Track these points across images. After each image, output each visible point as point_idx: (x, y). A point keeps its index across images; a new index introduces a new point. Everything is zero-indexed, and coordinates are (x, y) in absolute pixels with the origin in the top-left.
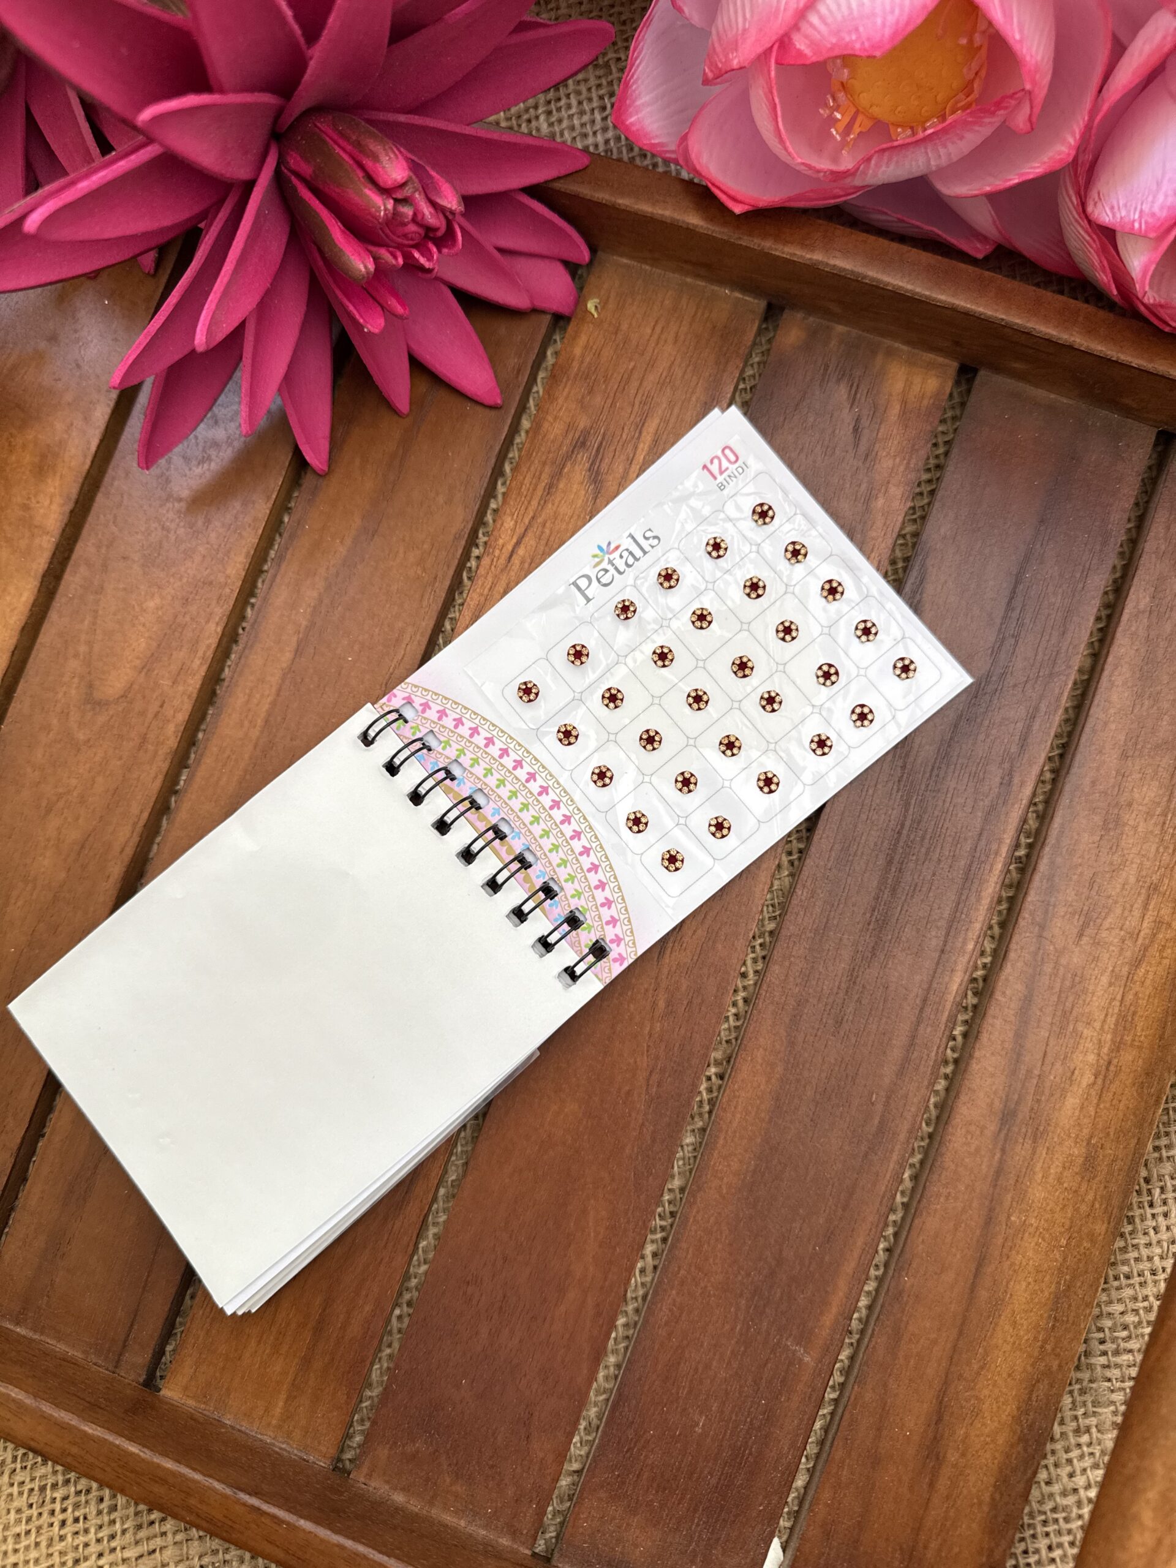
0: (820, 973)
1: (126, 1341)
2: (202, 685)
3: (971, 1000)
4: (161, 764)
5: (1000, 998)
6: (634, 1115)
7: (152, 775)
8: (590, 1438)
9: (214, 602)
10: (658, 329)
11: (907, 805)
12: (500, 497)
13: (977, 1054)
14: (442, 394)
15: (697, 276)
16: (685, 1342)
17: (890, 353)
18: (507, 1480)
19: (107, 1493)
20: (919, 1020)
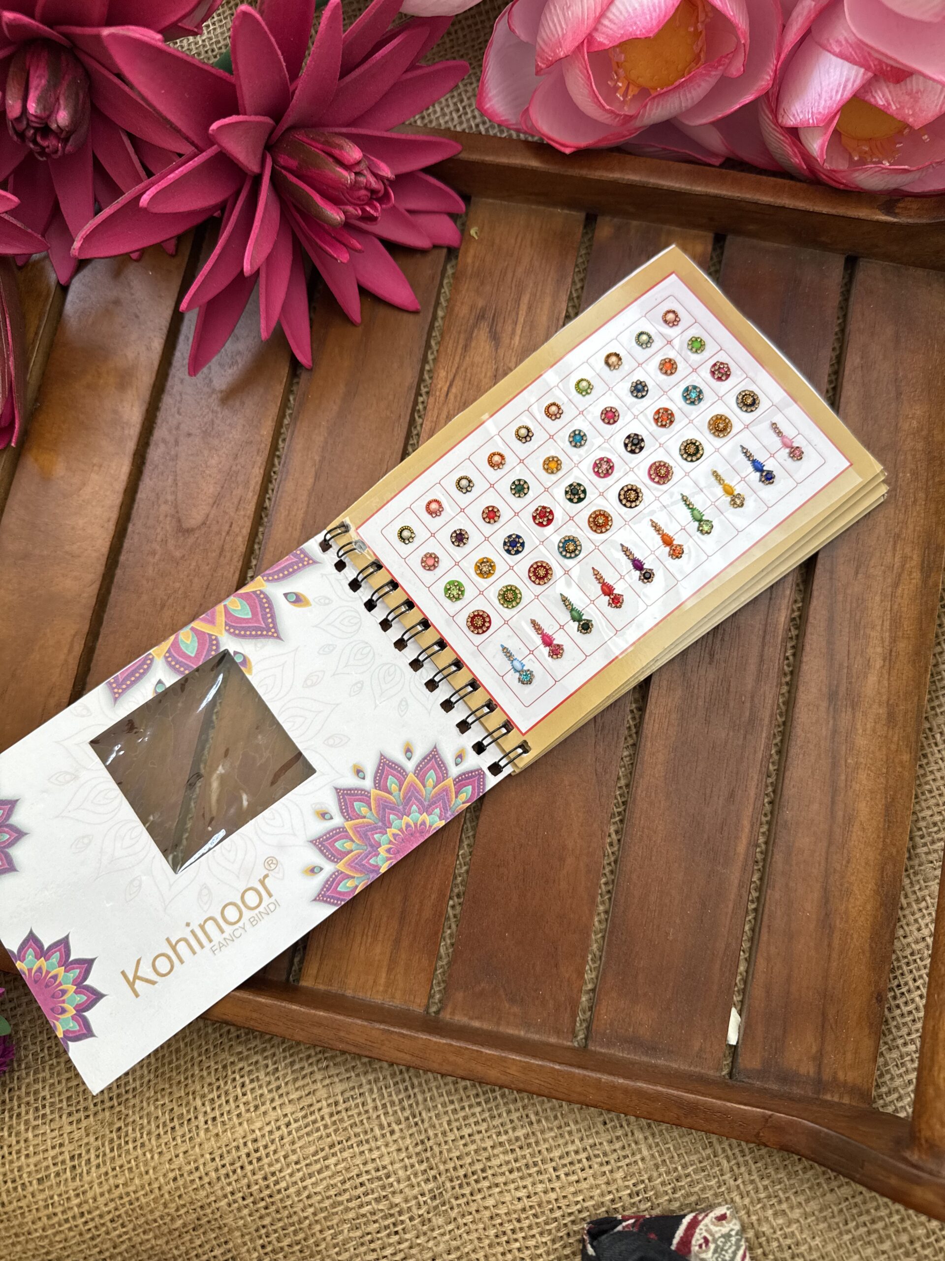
2: (255, 510)
3: (794, 632)
4: (237, 564)
5: (813, 621)
7: (232, 572)
8: (597, 963)
9: (255, 453)
10: (519, 239)
12: (431, 362)
13: (805, 659)
15: (539, 203)
17: (669, 233)
18: (547, 997)
19: (269, 1062)
20: (763, 645)
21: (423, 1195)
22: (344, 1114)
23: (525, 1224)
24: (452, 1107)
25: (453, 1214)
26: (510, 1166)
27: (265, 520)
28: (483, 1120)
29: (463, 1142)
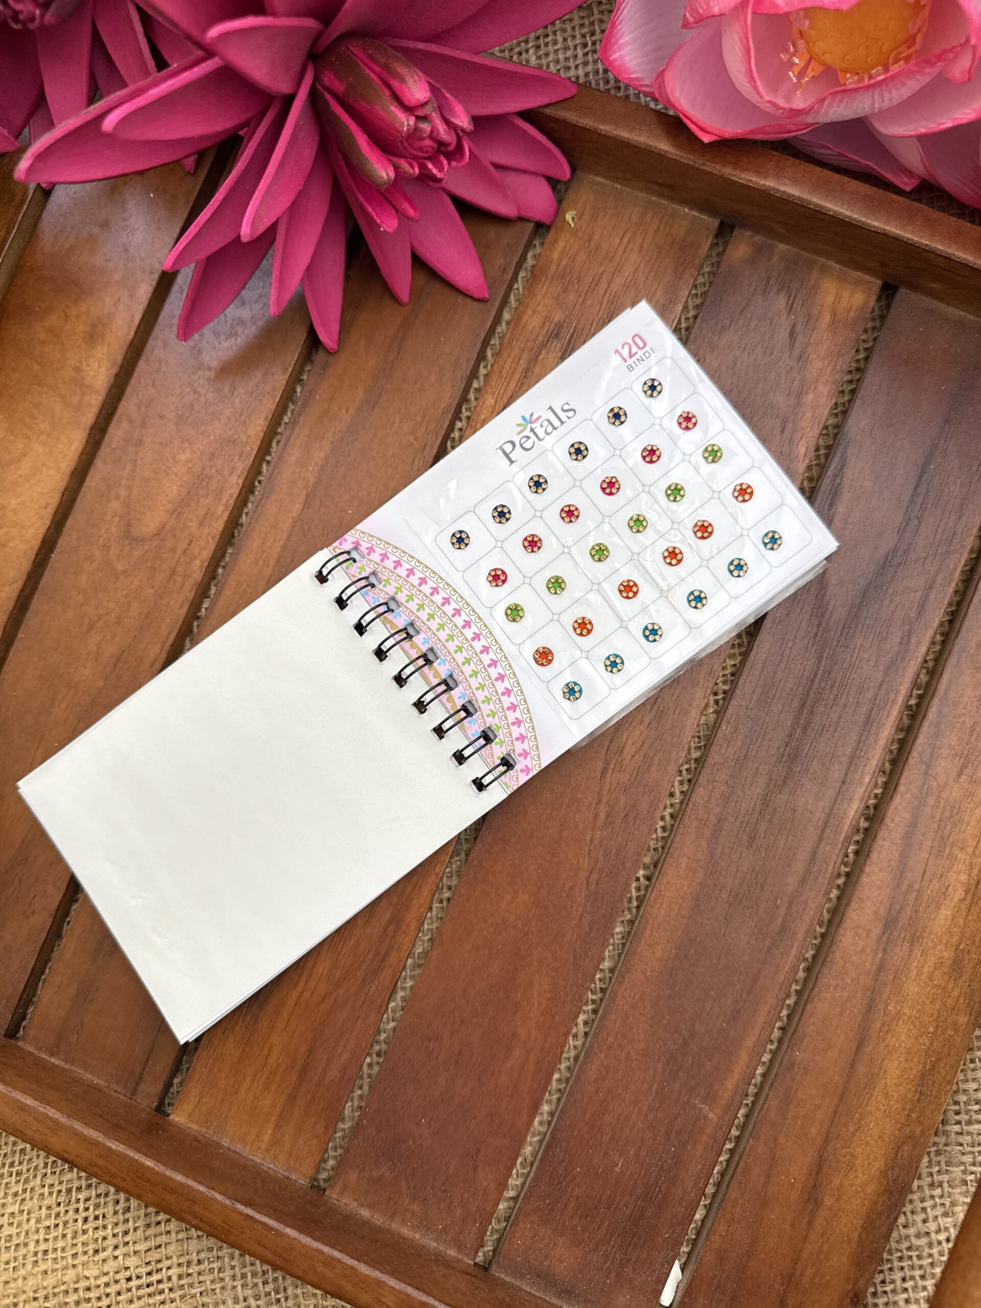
0: (738, 796)
1: (141, 1074)
2: (225, 528)
3: (864, 824)
4: (188, 594)
5: (889, 824)
6: (575, 906)
7: (180, 602)
8: (525, 1171)
9: (236, 458)
10: (626, 240)
11: (820, 658)
12: (482, 378)
13: (867, 869)
14: (437, 287)
15: (661, 195)
16: (610, 1097)
17: (823, 270)
18: (455, 1203)
19: (122, 1197)
20: (820, 839)
22: (195, 1279)
27: (237, 538)
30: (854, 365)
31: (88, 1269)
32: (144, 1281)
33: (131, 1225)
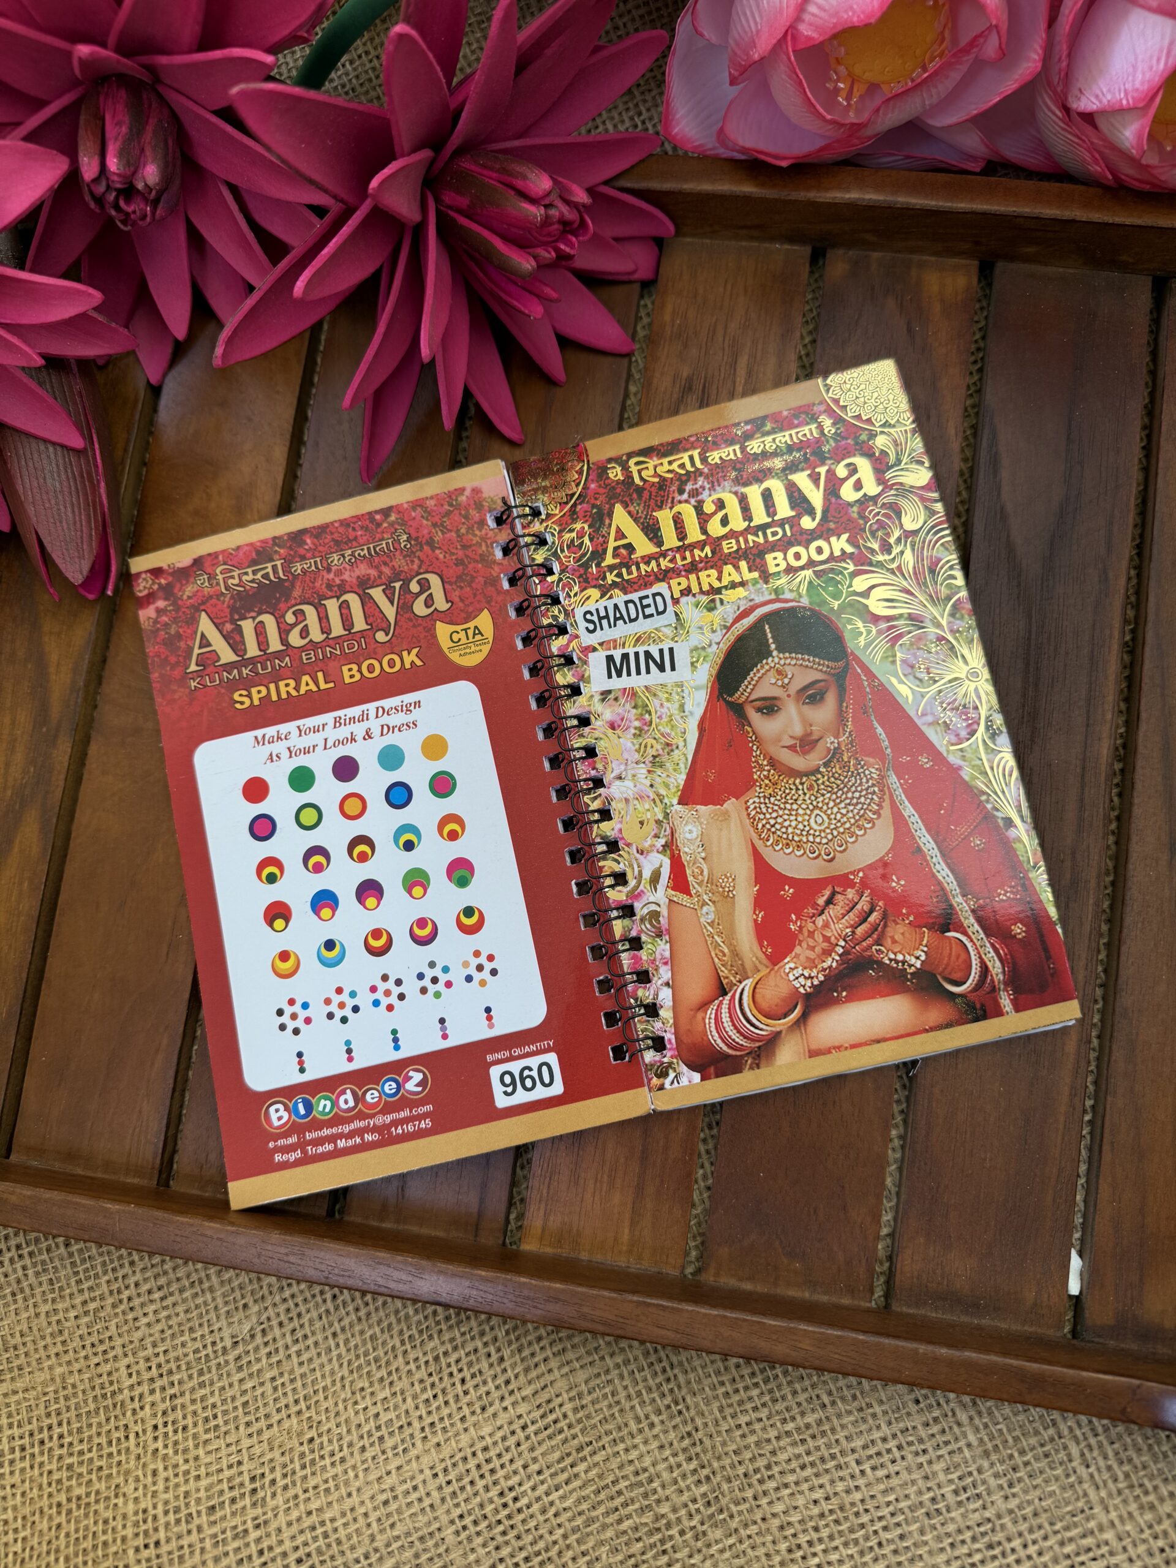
5: (1142, 754)
10: (729, 287)
11: (1029, 617)
13: (1136, 801)
15: (752, 238)
17: (921, 265)
19: (492, 1349)
20: (1083, 786)
21: (694, 1501)
22: (591, 1409)
23: (825, 1533)
24: (723, 1390)
25: (734, 1524)
26: (801, 1461)
28: (764, 1405)
29: (739, 1432)
30: (973, 347)
31: (481, 1428)
32: (540, 1424)
33: (510, 1374)
